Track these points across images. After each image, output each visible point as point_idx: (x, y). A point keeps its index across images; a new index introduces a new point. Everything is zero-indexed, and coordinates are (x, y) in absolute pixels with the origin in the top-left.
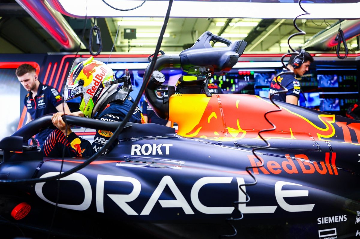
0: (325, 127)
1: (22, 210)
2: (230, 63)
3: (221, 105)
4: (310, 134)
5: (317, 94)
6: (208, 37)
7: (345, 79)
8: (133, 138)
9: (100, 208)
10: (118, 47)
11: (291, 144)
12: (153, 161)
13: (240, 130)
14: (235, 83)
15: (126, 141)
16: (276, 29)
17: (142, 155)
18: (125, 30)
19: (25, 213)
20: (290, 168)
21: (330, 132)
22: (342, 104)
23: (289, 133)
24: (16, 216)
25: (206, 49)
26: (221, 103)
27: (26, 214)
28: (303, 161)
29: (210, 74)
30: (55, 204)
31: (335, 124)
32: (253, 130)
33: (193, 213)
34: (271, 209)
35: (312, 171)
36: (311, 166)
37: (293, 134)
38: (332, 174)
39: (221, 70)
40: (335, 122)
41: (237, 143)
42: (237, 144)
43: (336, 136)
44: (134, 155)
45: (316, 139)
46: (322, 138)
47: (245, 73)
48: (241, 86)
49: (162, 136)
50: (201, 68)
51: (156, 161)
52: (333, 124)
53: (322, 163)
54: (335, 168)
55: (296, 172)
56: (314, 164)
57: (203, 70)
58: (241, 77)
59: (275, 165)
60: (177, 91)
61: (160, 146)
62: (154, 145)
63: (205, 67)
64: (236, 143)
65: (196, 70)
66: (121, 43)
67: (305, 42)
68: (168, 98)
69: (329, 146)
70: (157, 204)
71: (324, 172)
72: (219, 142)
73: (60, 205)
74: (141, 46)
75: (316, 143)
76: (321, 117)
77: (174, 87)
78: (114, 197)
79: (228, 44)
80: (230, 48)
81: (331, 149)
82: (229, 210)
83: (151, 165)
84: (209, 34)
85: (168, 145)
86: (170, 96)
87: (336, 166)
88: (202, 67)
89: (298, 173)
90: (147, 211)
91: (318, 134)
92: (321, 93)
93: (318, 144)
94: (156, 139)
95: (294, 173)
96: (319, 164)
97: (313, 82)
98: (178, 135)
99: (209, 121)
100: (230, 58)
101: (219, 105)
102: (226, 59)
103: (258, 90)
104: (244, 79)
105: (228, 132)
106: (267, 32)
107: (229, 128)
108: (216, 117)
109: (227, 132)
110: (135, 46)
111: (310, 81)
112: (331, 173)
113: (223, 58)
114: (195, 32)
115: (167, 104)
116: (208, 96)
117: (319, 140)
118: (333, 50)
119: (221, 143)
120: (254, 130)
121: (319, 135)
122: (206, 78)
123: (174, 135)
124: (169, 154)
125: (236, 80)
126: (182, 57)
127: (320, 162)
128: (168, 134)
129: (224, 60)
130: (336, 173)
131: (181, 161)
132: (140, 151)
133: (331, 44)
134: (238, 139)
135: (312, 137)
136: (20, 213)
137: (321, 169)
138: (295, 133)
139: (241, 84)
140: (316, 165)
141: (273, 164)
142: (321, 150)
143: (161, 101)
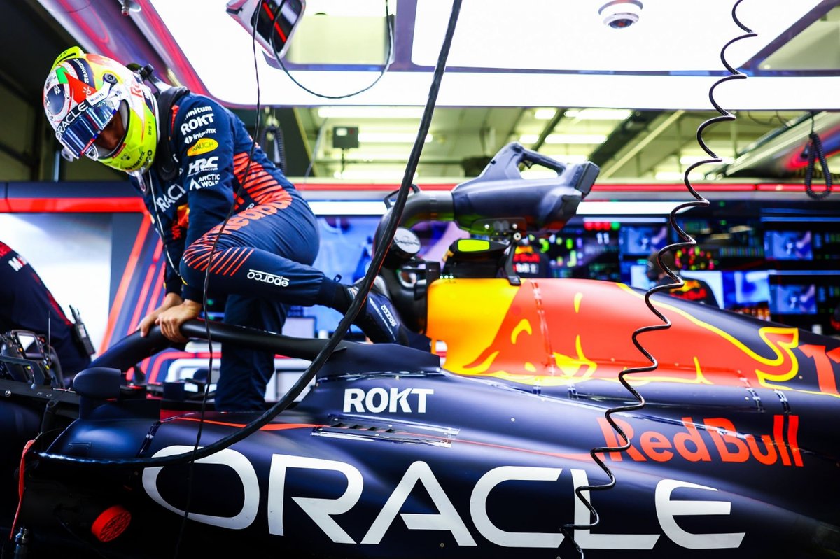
0: (774, 357)
1: (113, 522)
2: (561, 212)
3: (541, 303)
4: (739, 372)
5: (763, 275)
6: (515, 155)
7: (827, 240)
8: (349, 376)
9: (276, 525)
10: (319, 163)
11: (695, 395)
12: (390, 426)
13: (583, 360)
14: (575, 248)
15: (334, 380)
16: (671, 126)
17: (367, 412)
18: (335, 129)
19: (118, 528)
20: (692, 448)
21: (785, 368)
22: (822, 298)
23: (692, 370)
24: (102, 535)
25: (510, 182)
26: (540, 301)
27: (121, 530)
28: (723, 434)
29: (517, 236)
30: (182, 513)
31: (799, 350)
32: (610, 360)
33: (474, 544)
34: (646, 542)
35: (742, 457)
36: (741, 445)
37: (702, 371)
38: (790, 464)
39: (542, 227)
40: (799, 345)
41: (574, 389)
42: (574, 392)
43: (801, 377)
44: (349, 411)
45: (753, 383)
46: (767, 381)
47: (598, 225)
48: (590, 255)
49: (411, 372)
50: (498, 223)
51: (396, 427)
52: (795, 351)
53: (766, 438)
54: (795, 450)
55: (707, 458)
56: (749, 442)
57: (502, 226)
58: (589, 234)
59: (659, 441)
60: (446, 272)
61: (406, 393)
62: (394, 391)
63: (508, 220)
64: (572, 389)
65: (487, 226)
66: (327, 154)
67: (738, 156)
68: (426, 287)
69: (782, 400)
70: (398, 522)
71: (770, 459)
72: (535, 388)
73: (192, 516)
74: (368, 162)
75: (752, 394)
76: (767, 335)
77: (438, 264)
78: (307, 504)
79: (559, 169)
80: (562, 179)
81: (786, 409)
82: (552, 540)
83: (387, 437)
84: (517, 149)
85: (424, 391)
86: (429, 282)
87: (799, 447)
88: (501, 221)
89: (710, 460)
90: (375, 535)
91: (758, 372)
92: (773, 272)
93: (756, 395)
94: (397, 377)
95: (701, 459)
96: (758, 440)
97: (754, 247)
98: (445, 370)
99: (514, 339)
100: (561, 202)
101: (537, 303)
102: (554, 202)
103: (628, 265)
104: (597, 239)
105: (555, 366)
106: (650, 132)
107: (556, 355)
108: (529, 330)
109: (553, 366)
110: (355, 162)
111: (746, 245)
112: (787, 462)
113: (546, 201)
114: (488, 130)
115: (423, 300)
116: (512, 284)
117: (760, 386)
118: (800, 176)
119: (540, 388)
120: (613, 360)
121: (761, 375)
122: (510, 244)
123: (438, 369)
124: (424, 412)
125: (579, 242)
126: (456, 197)
127: (762, 436)
128: (422, 368)
129: (549, 206)
130: (799, 462)
131: (450, 429)
132: (364, 402)
133: (794, 162)
134: (579, 380)
135: (745, 380)
136: (109, 528)
137: (764, 451)
138: (706, 370)
139: (590, 250)
140: (753, 444)
141: (653, 440)
142: (764, 409)
143: (411, 294)
